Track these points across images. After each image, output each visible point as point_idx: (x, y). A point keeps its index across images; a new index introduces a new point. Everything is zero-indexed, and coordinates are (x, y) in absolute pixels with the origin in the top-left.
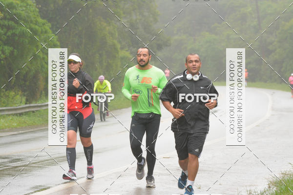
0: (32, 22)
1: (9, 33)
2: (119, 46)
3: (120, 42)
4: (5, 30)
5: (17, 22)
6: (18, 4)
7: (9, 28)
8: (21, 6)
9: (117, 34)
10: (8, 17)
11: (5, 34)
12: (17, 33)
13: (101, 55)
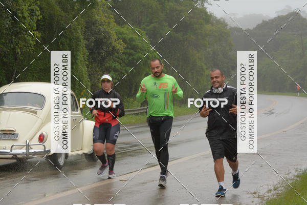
0: (145, 50)
1: (130, 58)
2: (205, 67)
3: (206, 64)
4: (127, 56)
5: (135, 51)
6: (136, 38)
7: (130, 54)
8: (138, 40)
9: (204, 59)
10: (130, 47)
11: (127, 59)
12: (136, 58)
13: (192, 73)
